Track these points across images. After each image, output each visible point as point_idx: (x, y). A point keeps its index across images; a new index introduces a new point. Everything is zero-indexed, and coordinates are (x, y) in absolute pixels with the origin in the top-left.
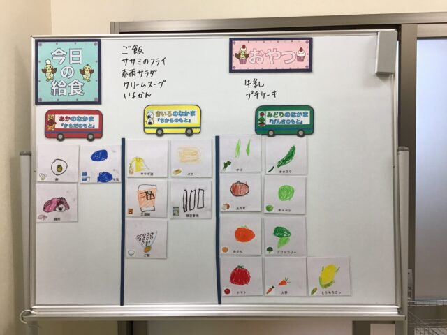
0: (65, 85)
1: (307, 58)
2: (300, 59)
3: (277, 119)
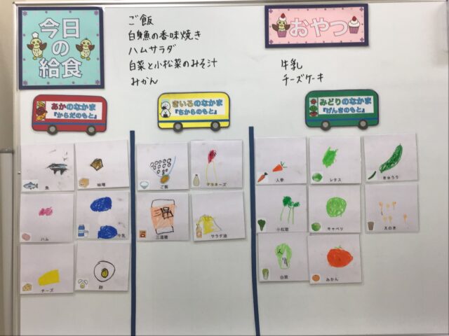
0: (58, 64)
2: (354, 30)
3: (332, 107)
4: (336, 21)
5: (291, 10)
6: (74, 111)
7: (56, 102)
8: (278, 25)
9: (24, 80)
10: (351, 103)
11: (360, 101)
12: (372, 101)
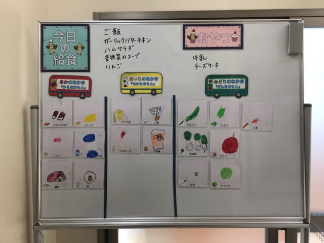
0: (64, 57)
1: (239, 39)
2: (235, 40)
3: (221, 84)
4: (224, 34)
5: (199, 27)
6: (72, 85)
7: (62, 80)
8: (191, 36)
9: (44, 66)
10: (232, 83)
11: (237, 82)
12: (244, 81)
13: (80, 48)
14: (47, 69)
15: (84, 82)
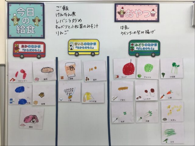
0: (25, 27)
1: (156, 14)
2: (153, 15)
3: (140, 47)
4: (145, 11)
5: (126, 6)
6: (31, 48)
11: (152, 45)
12: (157, 45)
13: (37, 21)
14: (12, 36)
15: (40, 46)
